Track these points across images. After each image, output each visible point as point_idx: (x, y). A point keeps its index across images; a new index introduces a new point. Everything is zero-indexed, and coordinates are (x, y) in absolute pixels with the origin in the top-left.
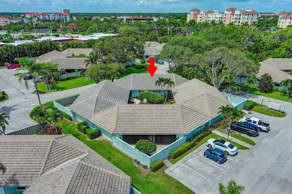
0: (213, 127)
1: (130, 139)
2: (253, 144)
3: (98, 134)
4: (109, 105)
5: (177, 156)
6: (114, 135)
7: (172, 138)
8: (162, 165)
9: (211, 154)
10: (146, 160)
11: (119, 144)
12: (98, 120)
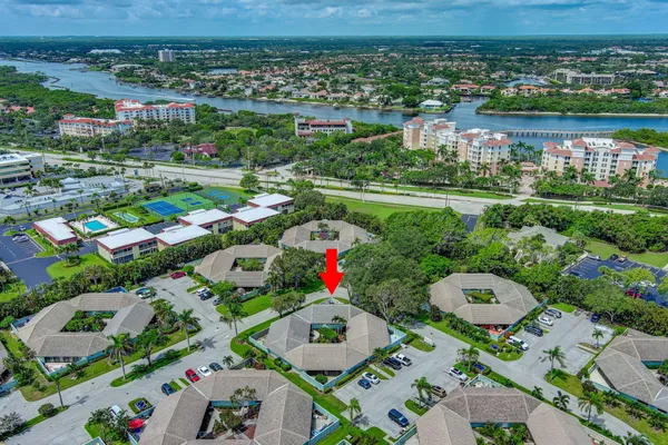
0: (371, 362)
1: (311, 373)
2: (393, 375)
3: (289, 368)
4: (296, 345)
5: (341, 384)
6: (301, 371)
7: (340, 372)
8: (331, 390)
9: (361, 383)
10: (321, 387)
11: (304, 376)
12: (291, 357)
